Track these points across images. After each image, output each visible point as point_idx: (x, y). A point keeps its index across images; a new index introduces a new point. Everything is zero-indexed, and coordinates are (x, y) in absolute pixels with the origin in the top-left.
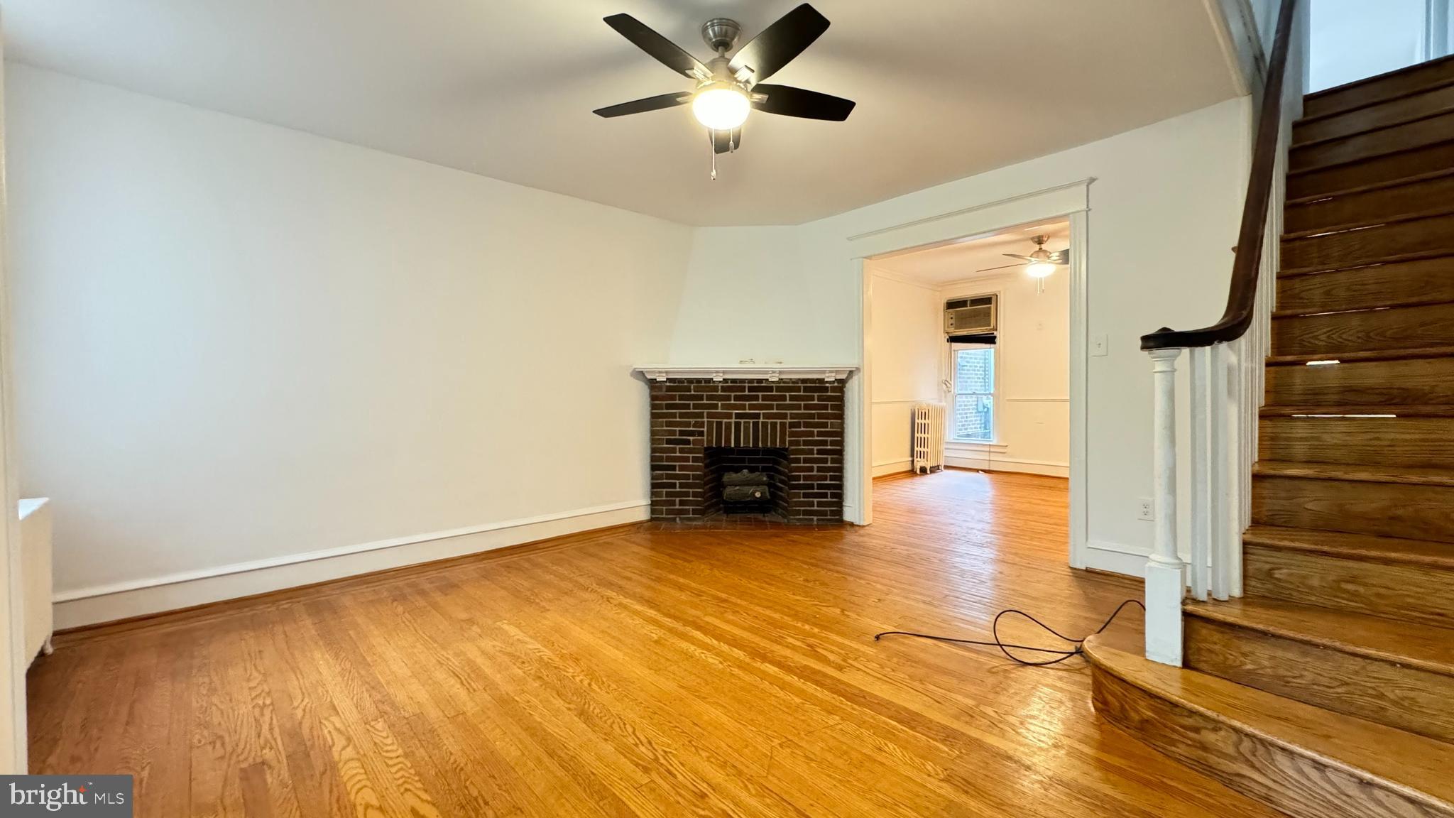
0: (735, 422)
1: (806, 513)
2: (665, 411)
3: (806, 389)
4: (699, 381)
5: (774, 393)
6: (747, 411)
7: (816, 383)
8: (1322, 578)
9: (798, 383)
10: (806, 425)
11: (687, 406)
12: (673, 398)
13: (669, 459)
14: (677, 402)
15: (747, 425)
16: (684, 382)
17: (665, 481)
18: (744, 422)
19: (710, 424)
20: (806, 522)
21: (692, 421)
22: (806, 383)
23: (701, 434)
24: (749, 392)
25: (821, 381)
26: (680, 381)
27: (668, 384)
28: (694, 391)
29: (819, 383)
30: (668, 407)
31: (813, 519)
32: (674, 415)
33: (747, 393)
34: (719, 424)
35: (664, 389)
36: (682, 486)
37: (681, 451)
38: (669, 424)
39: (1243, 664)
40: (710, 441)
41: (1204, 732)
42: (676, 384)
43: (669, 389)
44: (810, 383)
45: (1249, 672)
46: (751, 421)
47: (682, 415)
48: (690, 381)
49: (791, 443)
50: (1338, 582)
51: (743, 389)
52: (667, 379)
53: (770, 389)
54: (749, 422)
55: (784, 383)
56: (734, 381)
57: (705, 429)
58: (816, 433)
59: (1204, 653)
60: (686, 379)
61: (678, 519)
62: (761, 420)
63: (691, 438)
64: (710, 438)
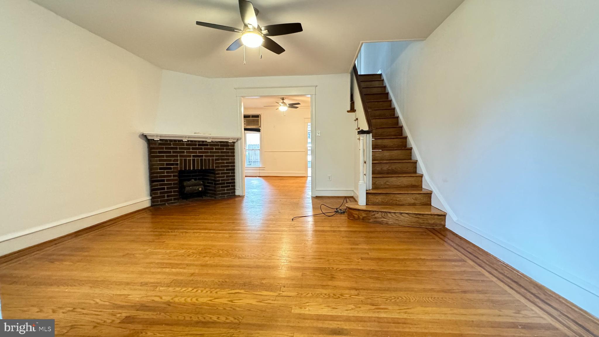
0: (193, 159)
1: (222, 194)
2: (158, 154)
3: (221, 145)
4: (175, 141)
5: (209, 147)
6: (198, 154)
7: (225, 143)
8: (383, 182)
9: (218, 143)
10: (222, 160)
11: (170, 152)
12: (162, 148)
13: (161, 177)
14: (165, 150)
15: (198, 160)
16: (168, 141)
17: (159, 187)
18: (197, 159)
19: (181, 160)
20: (223, 197)
21: (173, 159)
22: (221, 143)
23: (177, 164)
24: (198, 146)
25: (227, 142)
26: (166, 140)
27: (159, 142)
28: (173, 145)
29: (226, 143)
30: (160, 152)
31: (225, 196)
32: (163, 156)
33: (197, 147)
34: (185, 160)
35: (157, 144)
36: (168, 188)
37: (167, 173)
38: (160, 161)
39: (376, 201)
40: (181, 167)
41: (376, 215)
42: (164, 142)
43: (160, 144)
44: (223, 143)
45: (377, 202)
46: (200, 158)
47: (167, 156)
48: (171, 141)
49: (216, 167)
50: (385, 182)
51: (196, 145)
52: (160, 139)
53: (207, 145)
54: (199, 159)
55: (213, 143)
56: (191, 141)
57: (179, 162)
58: (225, 162)
59: (370, 201)
60: (169, 140)
61: (166, 204)
62: (204, 158)
63: (172, 167)
64: (181, 166)
